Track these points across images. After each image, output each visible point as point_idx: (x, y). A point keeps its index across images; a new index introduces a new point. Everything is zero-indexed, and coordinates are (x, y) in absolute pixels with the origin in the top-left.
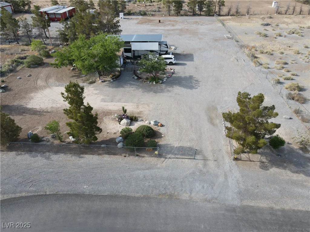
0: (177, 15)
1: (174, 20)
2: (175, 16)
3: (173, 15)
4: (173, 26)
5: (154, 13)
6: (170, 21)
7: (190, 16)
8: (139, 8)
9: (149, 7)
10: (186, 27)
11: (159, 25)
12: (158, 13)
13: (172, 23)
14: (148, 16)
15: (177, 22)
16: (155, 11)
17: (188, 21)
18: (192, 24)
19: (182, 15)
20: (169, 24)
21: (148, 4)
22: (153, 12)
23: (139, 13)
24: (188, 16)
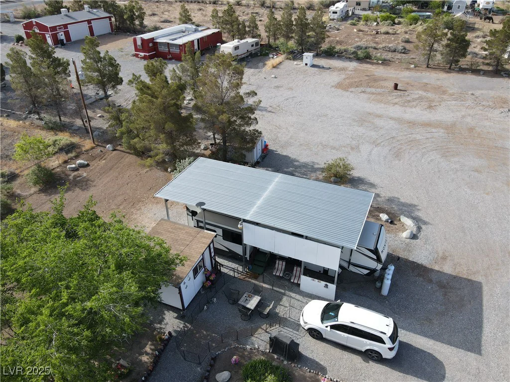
0: (450, 68)
1: (439, 83)
2: (444, 70)
3: (437, 68)
4: (430, 107)
5: (389, 56)
6: (425, 87)
7: (486, 73)
8: (359, 37)
9: (384, 36)
10: (469, 119)
11: (390, 98)
12: (399, 56)
13: (429, 95)
14: (372, 64)
15: (444, 92)
16: (395, 51)
17: (478, 93)
18: (489, 106)
19: (462, 70)
20: (421, 98)
21: (383, 29)
22: (389, 51)
23: (353, 53)
24: (479, 75)
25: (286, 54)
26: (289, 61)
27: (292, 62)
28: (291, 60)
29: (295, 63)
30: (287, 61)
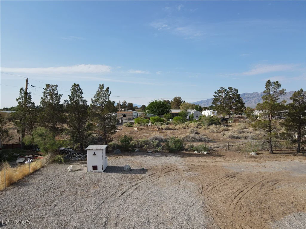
25: (50, 154)
26: (58, 166)
27: (63, 166)
28: (61, 163)
29: (70, 167)
30: (52, 166)
